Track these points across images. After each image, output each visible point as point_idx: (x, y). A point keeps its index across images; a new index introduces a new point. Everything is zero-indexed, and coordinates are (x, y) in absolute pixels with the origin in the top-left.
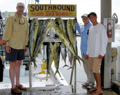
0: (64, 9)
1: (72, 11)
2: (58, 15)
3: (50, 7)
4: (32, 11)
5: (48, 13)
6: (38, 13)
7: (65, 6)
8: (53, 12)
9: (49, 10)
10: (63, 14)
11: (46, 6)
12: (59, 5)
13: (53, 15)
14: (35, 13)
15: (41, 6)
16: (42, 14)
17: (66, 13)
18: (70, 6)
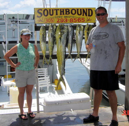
0: (79, 13)
1: (89, 15)
2: (73, 21)
3: (62, 12)
4: (40, 17)
5: (60, 19)
6: (47, 20)
7: (81, 10)
8: (66, 18)
9: (61, 16)
10: (78, 20)
11: (57, 10)
12: (73, 9)
13: (66, 21)
14: (43, 20)
15: (50, 10)
16: (52, 21)
17: (82, 19)
18: (86, 9)
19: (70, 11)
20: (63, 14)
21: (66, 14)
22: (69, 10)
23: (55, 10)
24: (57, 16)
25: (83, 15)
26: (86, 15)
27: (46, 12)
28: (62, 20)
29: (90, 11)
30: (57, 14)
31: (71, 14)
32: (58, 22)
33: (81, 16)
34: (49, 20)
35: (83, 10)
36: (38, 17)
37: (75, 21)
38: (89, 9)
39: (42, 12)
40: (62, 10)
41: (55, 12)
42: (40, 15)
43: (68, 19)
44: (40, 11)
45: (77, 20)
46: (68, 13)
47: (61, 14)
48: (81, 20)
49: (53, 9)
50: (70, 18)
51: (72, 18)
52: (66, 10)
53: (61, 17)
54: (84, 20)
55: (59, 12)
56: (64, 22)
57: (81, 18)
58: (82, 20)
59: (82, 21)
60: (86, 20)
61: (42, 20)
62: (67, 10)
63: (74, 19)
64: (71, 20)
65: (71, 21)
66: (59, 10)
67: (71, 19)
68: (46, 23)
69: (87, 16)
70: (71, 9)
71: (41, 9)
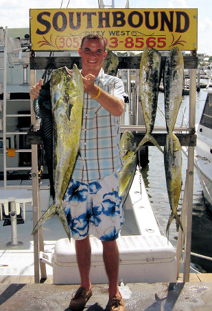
0: (152, 23)
1: (178, 30)
2: (133, 45)
3: (104, 19)
4: (43, 33)
6: (62, 40)
7: (156, 14)
8: (115, 36)
9: (100, 29)
10: (148, 42)
11: (90, 14)
12: (135, 12)
13: (114, 45)
14: (53, 41)
15: (71, 14)
16: (76, 44)
17: (159, 39)
18: (172, 13)
19: (126, 19)
20: (108, 25)
21: (115, 25)
22: (123, 15)
23: (84, 14)
24: (89, 29)
25: (162, 29)
26: (171, 30)
27: (60, 18)
29: (182, 18)
30: (90, 25)
31: (127, 27)
33: (157, 32)
34: (69, 41)
35: (163, 14)
36: (39, 32)
37: (139, 44)
38: (180, 13)
39: (50, 19)
40: (104, 16)
41: (84, 19)
42: (43, 28)
43: (121, 38)
44: (44, 17)
45: (145, 41)
46: (119, 23)
47: (101, 26)
48: (156, 41)
49: (79, 11)
50: (126, 36)
51: (130, 35)
52: (115, 14)
53: (101, 34)
54: (165, 43)
55: (95, 19)
57: (156, 37)
58: (159, 41)
59: (159, 46)
61: (49, 41)
62: (119, 16)
63: (137, 39)
64: (127, 42)
65: (129, 45)
66: (95, 14)
67: (129, 40)
69: (174, 33)
70: (130, 12)
71: (48, 11)
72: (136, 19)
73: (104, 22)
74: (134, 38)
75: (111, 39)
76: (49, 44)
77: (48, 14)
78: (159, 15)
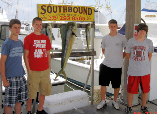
0: (81, 12)
1: (89, 14)
2: (75, 19)
3: (65, 9)
5: (63, 16)
6: (50, 17)
7: (82, 8)
8: (69, 16)
9: (64, 13)
10: (80, 18)
11: (60, 7)
12: (75, 7)
13: (68, 19)
14: (47, 17)
15: (54, 7)
16: (55, 18)
17: (83, 17)
18: (87, 8)
19: (72, 9)
20: (66, 12)
21: (69, 12)
23: (58, 7)
24: (60, 13)
25: (84, 14)
26: (87, 14)
27: (50, 8)
28: (65, 18)
29: (90, 10)
30: (60, 12)
31: (73, 13)
32: (61, 19)
33: (82, 15)
34: (53, 17)
36: (41, 13)
37: (77, 19)
38: (89, 8)
39: (46, 8)
40: (65, 8)
41: (58, 9)
42: (43, 12)
43: (71, 17)
44: (44, 7)
45: (78, 18)
46: (70, 11)
47: (64, 12)
48: (82, 18)
49: (56, 6)
50: (72, 16)
51: (74, 16)
52: (69, 7)
53: (64, 15)
54: (85, 19)
55: (62, 9)
56: (67, 20)
57: (82, 17)
59: (83, 20)
60: (86, 18)
61: (45, 17)
62: (70, 8)
63: (76, 17)
64: (73, 18)
65: (74, 19)
66: (62, 7)
67: (74, 17)
68: (50, 20)
70: (74, 7)
71: (45, 5)
72: (76, 10)
73: (65, 10)
74: (75, 17)
75: (68, 17)
76: (46, 18)
77: (45, 6)
78: (83, 9)
